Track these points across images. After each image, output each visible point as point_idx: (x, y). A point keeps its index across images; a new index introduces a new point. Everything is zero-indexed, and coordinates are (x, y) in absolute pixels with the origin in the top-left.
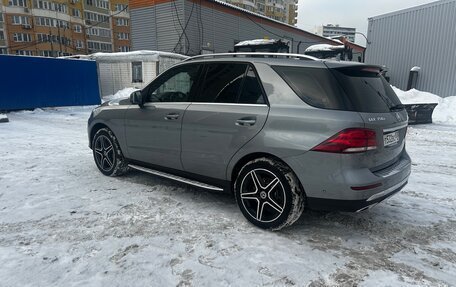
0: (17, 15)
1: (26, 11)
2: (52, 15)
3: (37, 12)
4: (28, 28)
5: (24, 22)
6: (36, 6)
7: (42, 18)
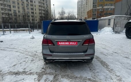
0: (100, 9)
1: (103, 7)
2: (109, 7)
3: (105, 7)
4: (102, 12)
5: (101, 10)
6: (105, 6)
7: (106, 9)
